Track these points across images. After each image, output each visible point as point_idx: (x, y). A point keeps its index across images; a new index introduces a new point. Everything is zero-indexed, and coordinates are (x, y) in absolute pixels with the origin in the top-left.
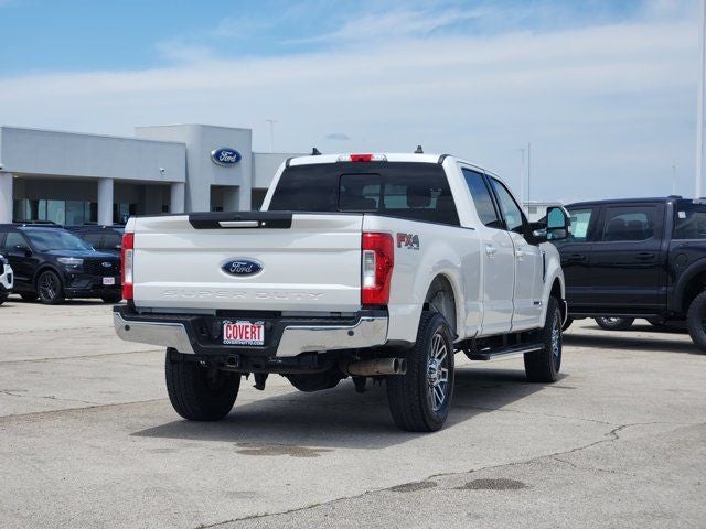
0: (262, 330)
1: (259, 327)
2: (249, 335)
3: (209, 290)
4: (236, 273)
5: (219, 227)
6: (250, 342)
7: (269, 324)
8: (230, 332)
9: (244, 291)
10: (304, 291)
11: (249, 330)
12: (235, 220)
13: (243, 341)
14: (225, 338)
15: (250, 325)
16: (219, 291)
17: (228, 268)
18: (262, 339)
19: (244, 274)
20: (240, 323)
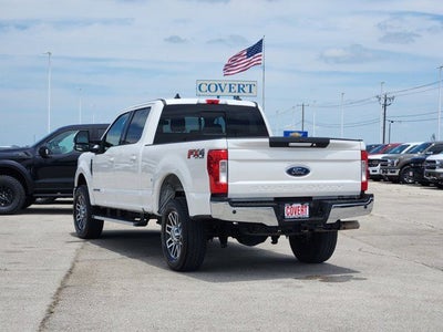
0: (308, 208)
2: (300, 212)
4: (295, 175)
5: (289, 146)
6: (301, 216)
7: (312, 205)
8: (289, 211)
11: (300, 209)
13: (296, 216)
14: (286, 215)
15: (301, 206)
16: (285, 186)
17: (290, 172)
18: (308, 213)
19: (300, 175)
20: (295, 205)
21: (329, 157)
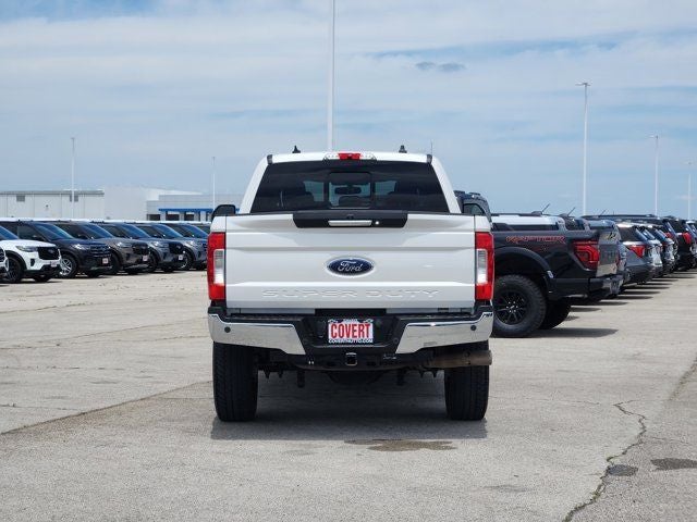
0: (371, 328)
1: (368, 326)
2: (356, 334)
3: (315, 290)
4: (344, 272)
5: (329, 226)
6: (358, 340)
7: (379, 322)
8: (336, 331)
9: (353, 290)
10: (417, 289)
11: (356, 328)
12: (348, 219)
13: (351, 339)
14: (330, 337)
15: (358, 323)
16: (325, 290)
17: (335, 267)
18: (371, 336)
19: (354, 272)
20: (346, 322)
21: (407, 244)
